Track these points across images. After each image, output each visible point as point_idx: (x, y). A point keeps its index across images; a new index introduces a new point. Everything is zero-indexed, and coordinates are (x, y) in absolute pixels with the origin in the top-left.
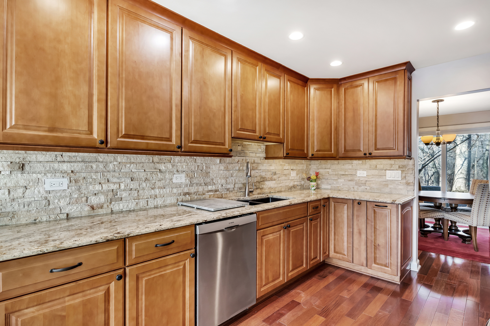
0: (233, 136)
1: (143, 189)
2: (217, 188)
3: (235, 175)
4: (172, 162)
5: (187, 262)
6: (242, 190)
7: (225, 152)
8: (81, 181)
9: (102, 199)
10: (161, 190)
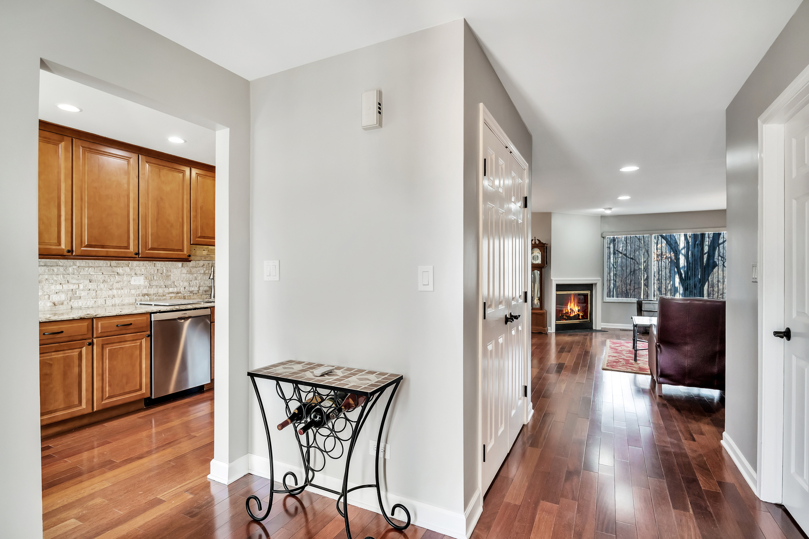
0: (192, 243)
1: (101, 290)
2: (178, 291)
3: (199, 278)
4: (130, 265)
5: (144, 341)
6: (208, 293)
7: (184, 257)
8: (44, 282)
9: (62, 297)
10: (119, 291)
